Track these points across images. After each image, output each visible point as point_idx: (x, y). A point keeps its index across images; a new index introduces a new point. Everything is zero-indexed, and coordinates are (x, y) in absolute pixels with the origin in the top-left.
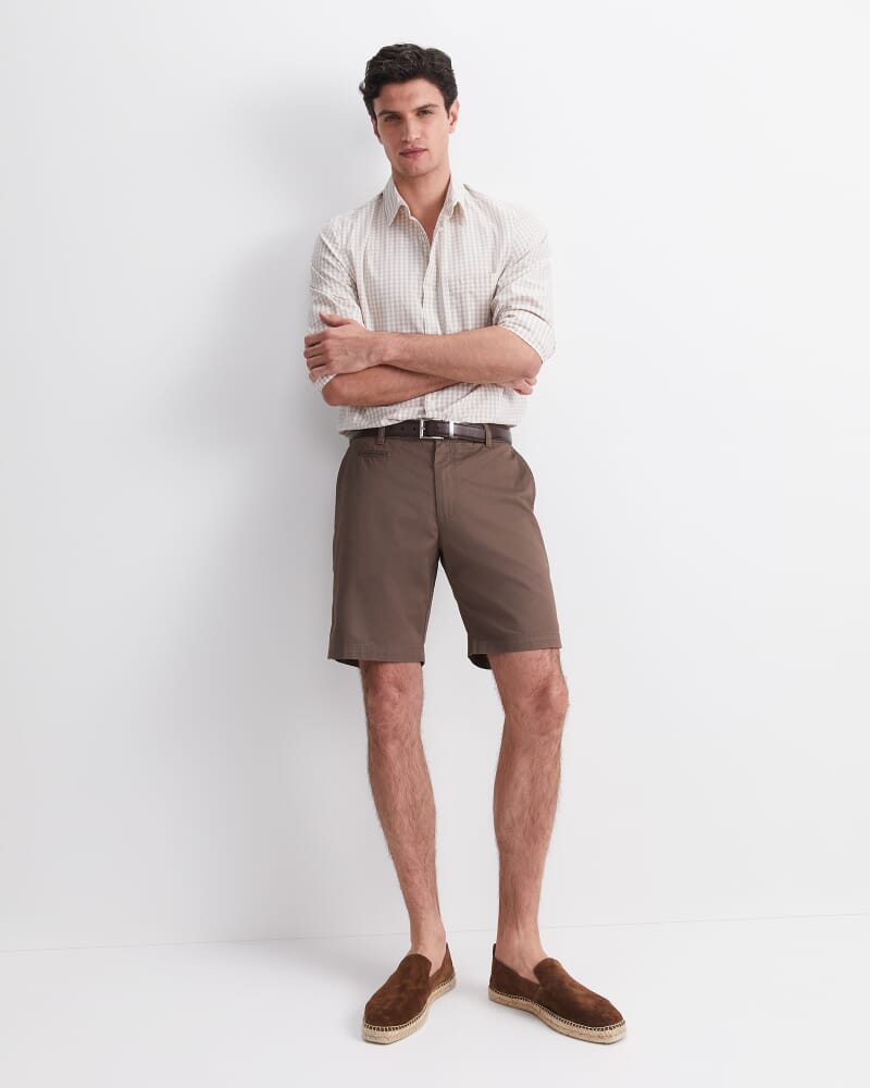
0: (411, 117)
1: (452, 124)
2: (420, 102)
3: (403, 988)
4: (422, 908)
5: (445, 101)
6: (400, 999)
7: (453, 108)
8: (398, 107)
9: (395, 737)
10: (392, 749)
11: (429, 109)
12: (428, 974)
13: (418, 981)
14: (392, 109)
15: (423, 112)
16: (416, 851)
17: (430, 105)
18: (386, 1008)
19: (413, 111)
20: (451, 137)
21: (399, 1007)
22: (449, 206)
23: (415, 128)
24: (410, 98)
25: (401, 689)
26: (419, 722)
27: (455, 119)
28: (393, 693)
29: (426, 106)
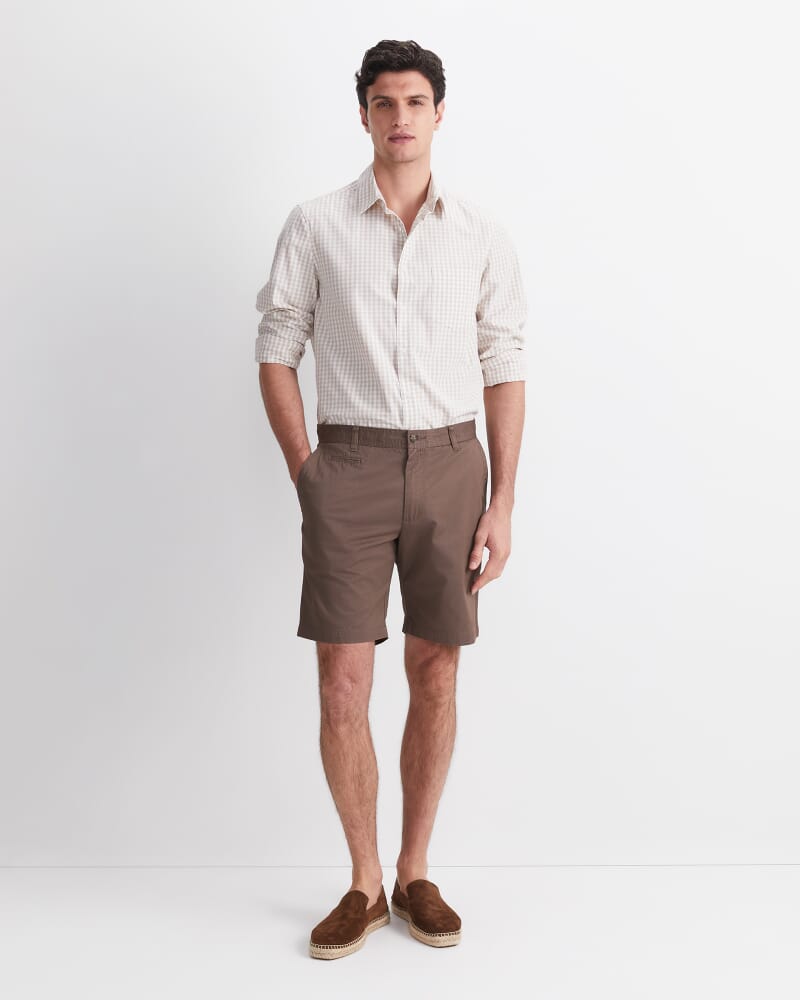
0: (403, 104)
1: (437, 122)
2: (412, 92)
3: (344, 917)
4: (364, 856)
5: (435, 95)
6: (342, 925)
7: (439, 106)
8: (392, 93)
9: (345, 721)
10: (343, 729)
11: (420, 99)
12: (365, 907)
13: (356, 912)
14: (386, 94)
15: (414, 101)
16: (361, 811)
17: (422, 96)
18: (329, 931)
19: (405, 99)
20: (435, 133)
21: (341, 932)
22: (431, 201)
23: (405, 114)
24: (403, 87)
25: (353, 680)
26: (367, 707)
27: (440, 119)
28: (347, 684)
29: (417, 97)
